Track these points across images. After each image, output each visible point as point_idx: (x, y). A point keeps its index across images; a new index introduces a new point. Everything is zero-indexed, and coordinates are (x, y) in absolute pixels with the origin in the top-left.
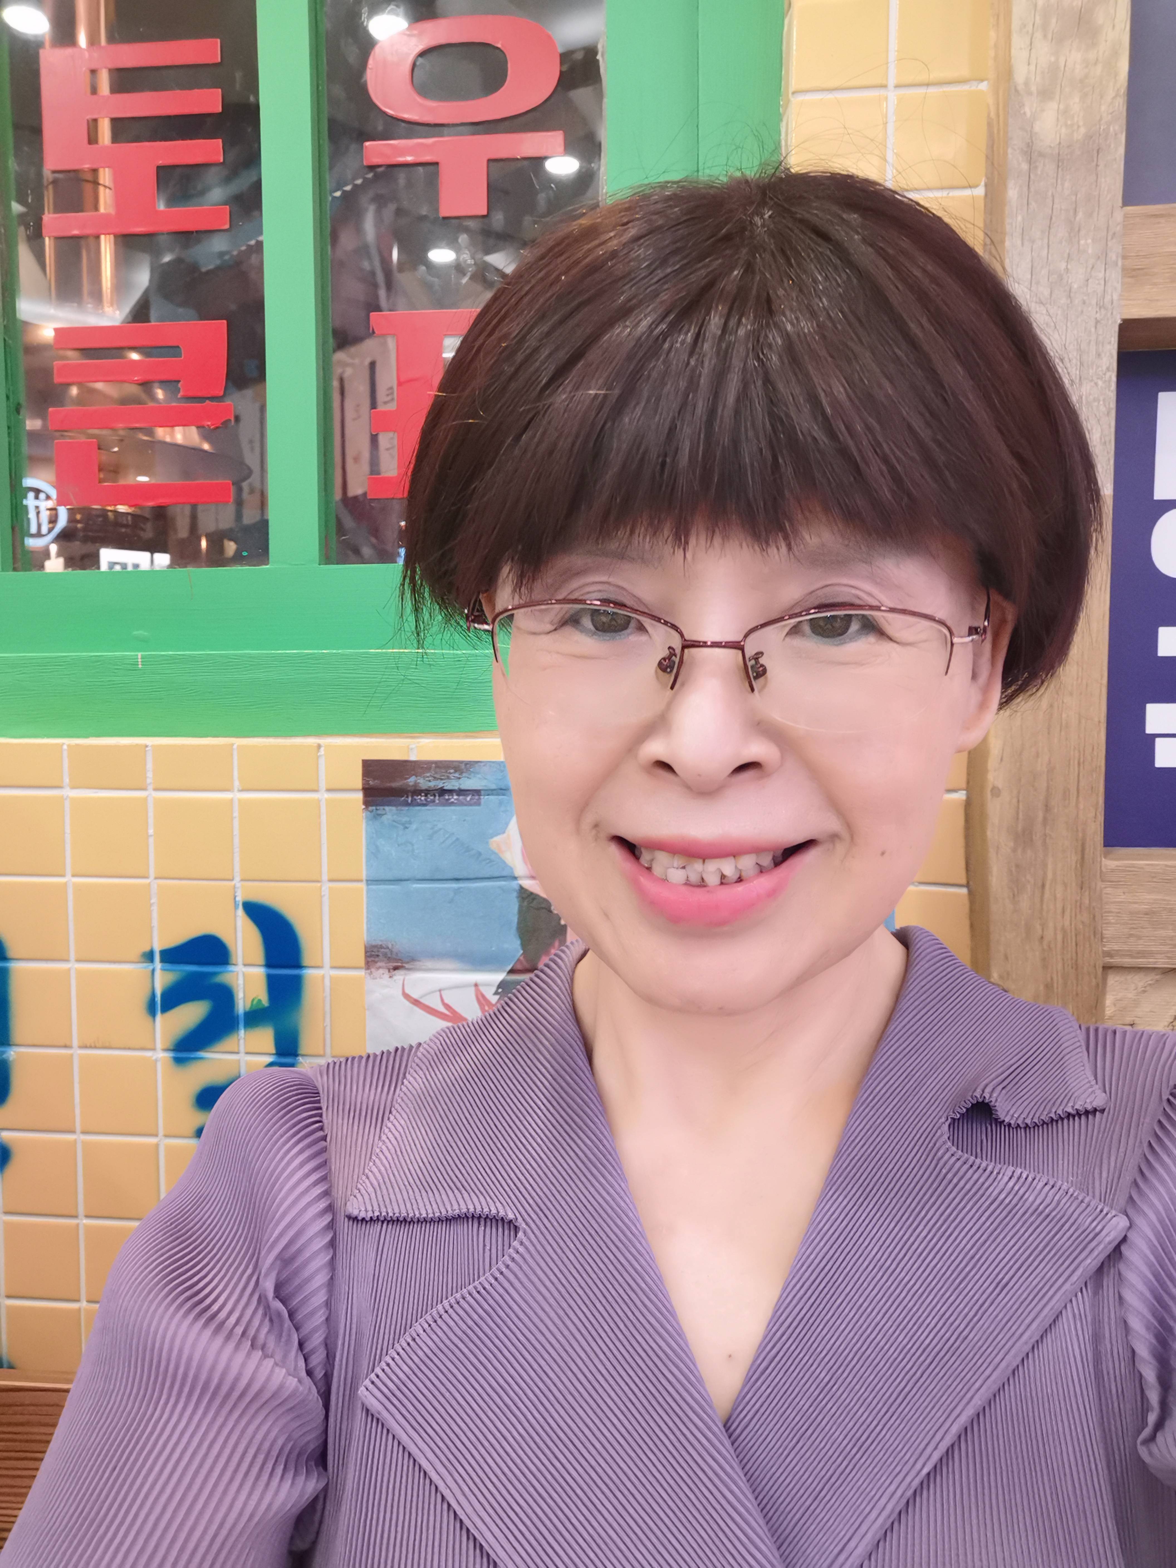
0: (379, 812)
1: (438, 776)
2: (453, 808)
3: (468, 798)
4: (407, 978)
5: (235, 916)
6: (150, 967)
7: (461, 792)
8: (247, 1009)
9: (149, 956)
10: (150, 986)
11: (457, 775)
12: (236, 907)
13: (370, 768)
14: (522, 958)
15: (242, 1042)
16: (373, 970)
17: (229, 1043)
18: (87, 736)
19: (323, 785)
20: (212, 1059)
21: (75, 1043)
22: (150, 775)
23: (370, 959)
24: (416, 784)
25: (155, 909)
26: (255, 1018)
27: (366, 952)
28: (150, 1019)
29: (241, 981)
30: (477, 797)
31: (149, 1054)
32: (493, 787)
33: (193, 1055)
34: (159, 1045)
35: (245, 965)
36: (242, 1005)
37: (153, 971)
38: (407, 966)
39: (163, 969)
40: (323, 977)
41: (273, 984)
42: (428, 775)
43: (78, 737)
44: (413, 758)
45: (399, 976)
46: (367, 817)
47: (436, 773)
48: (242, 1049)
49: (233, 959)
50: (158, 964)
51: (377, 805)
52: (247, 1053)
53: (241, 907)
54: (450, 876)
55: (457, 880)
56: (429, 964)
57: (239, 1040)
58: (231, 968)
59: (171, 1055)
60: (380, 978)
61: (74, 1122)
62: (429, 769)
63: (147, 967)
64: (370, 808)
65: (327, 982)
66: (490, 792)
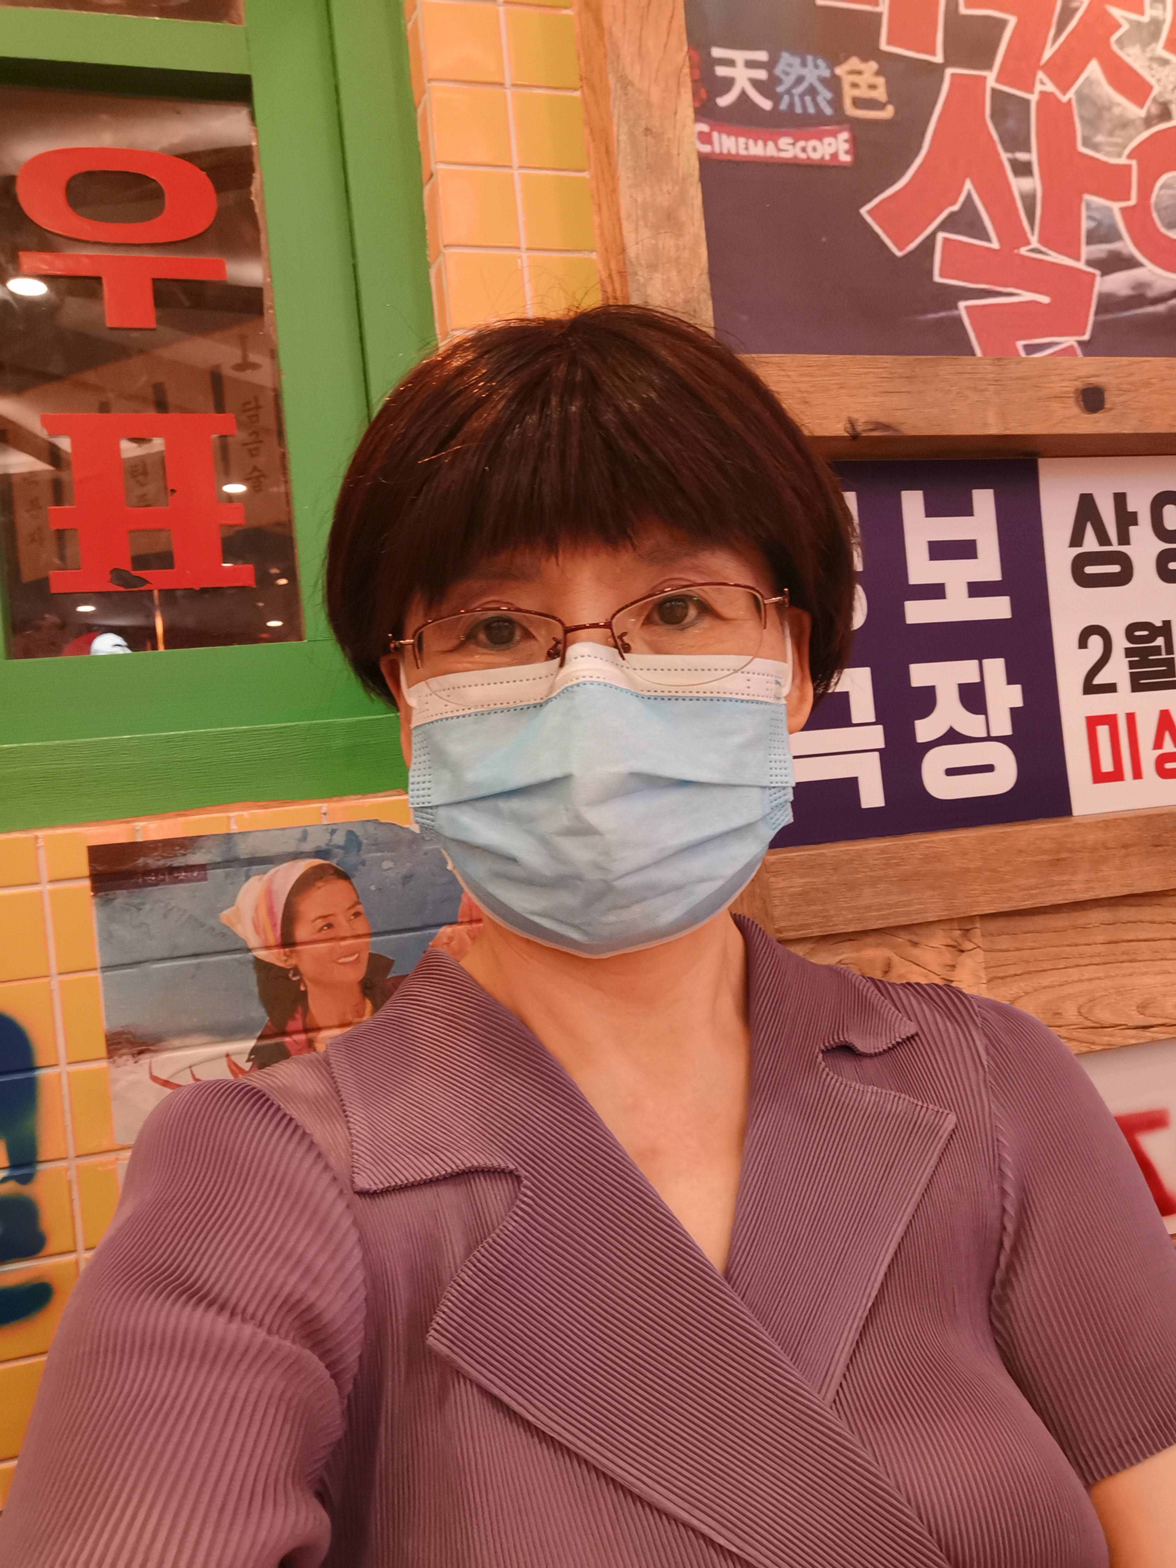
0: (109, 897)
1: (165, 855)
2: (182, 885)
3: (195, 874)
4: (154, 1060)
7: (189, 868)
11: (182, 852)
13: (97, 853)
14: (270, 1024)
16: (116, 1058)
19: (45, 876)
23: (112, 1047)
24: (146, 864)
27: (107, 1041)
30: (203, 872)
32: (219, 860)
38: (152, 1048)
40: (59, 1075)
42: (156, 854)
44: (140, 839)
45: (145, 1060)
46: (96, 904)
47: (164, 851)
51: (106, 890)
54: (190, 952)
55: (196, 955)
56: (176, 1042)
60: (125, 1065)
62: (156, 849)
64: (100, 894)
65: (64, 1080)
66: (216, 865)
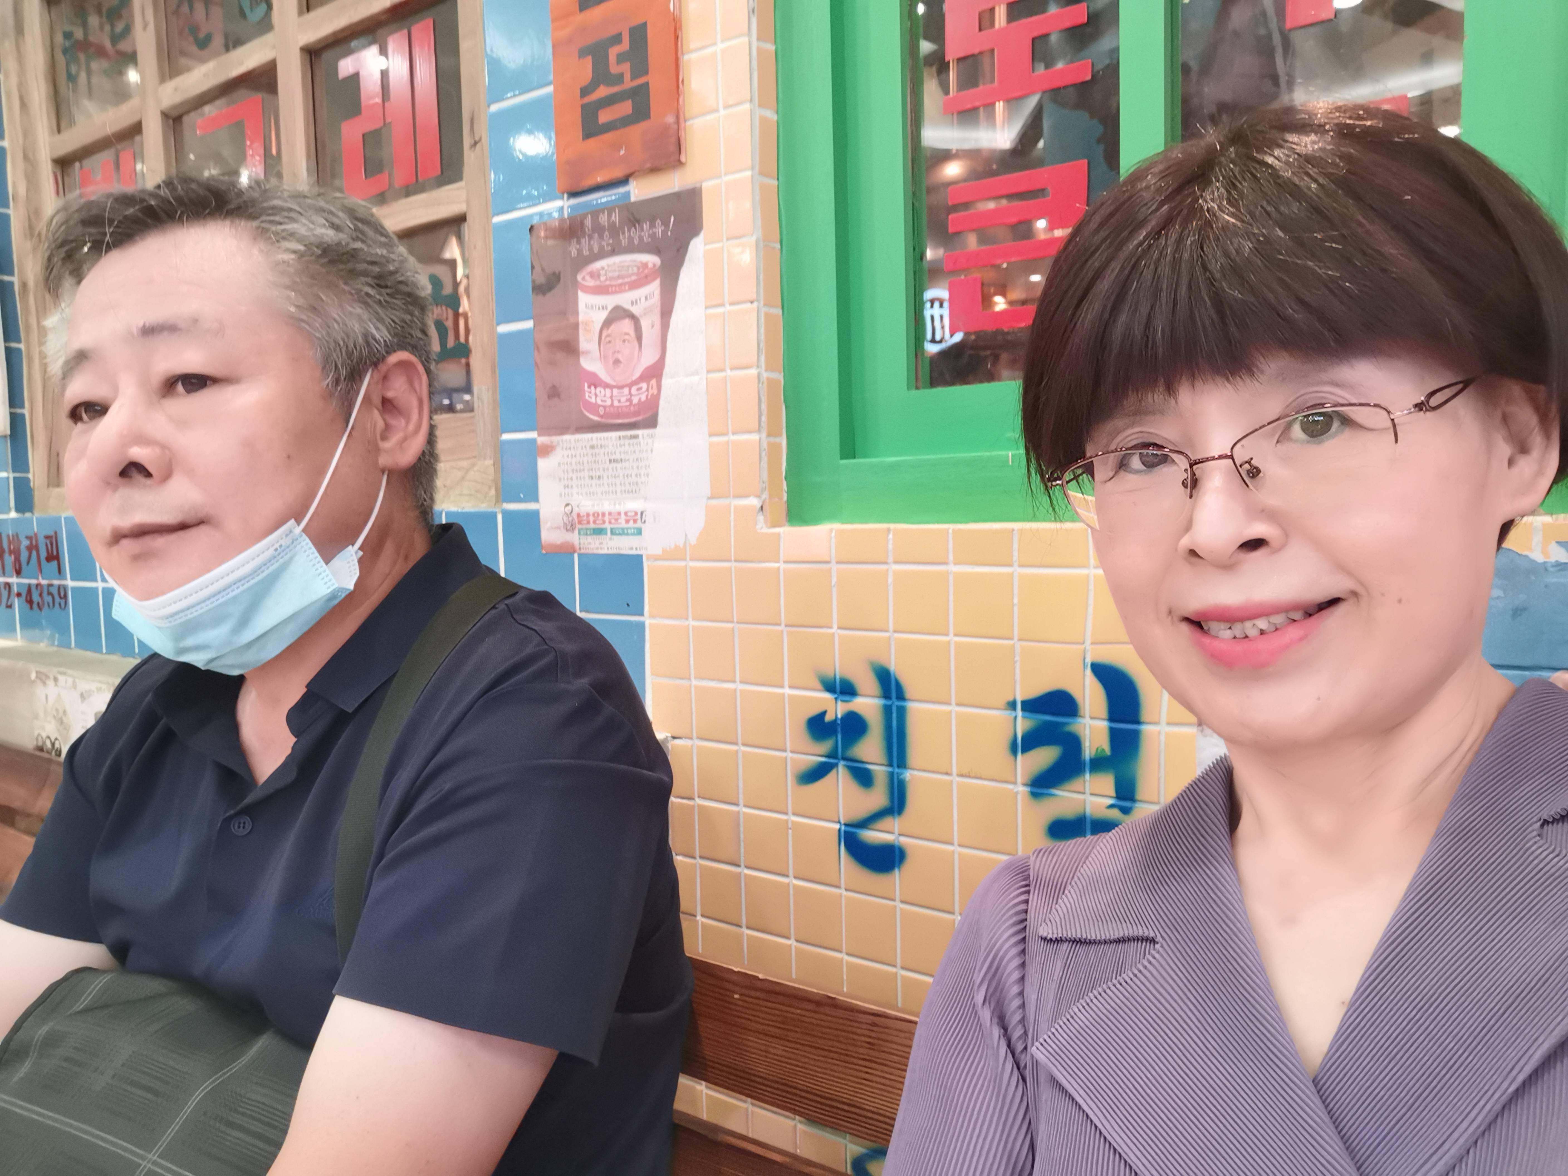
5: (1084, 675)
6: (1013, 714)
8: (1093, 756)
9: (1012, 705)
10: (1012, 730)
12: (1085, 668)
15: (1087, 784)
17: (1076, 784)
18: (967, 522)
20: (1063, 796)
21: (955, 771)
22: (1016, 554)
25: (1018, 665)
26: (1099, 764)
28: (1013, 758)
29: (1087, 732)
31: (1011, 787)
33: (1045, 791)
34: (1019, 780)
35: (1092, 718)
36: (1088, 751)
37: (1015, 718)
39: (1023, 717)
40: (1159, 733)
41: (1114, 734)
43: (961, 522)
48: (1087, 790)
49: (1081, 712)
50: (1019, 713)
52: (1092, 794)
53: (1089, 666)
57: (1085, 782)
58: (1080, 720)
59: (1028, 789)
61: (953, 835)
63: (1009, 714)
65: (1163, 738)
